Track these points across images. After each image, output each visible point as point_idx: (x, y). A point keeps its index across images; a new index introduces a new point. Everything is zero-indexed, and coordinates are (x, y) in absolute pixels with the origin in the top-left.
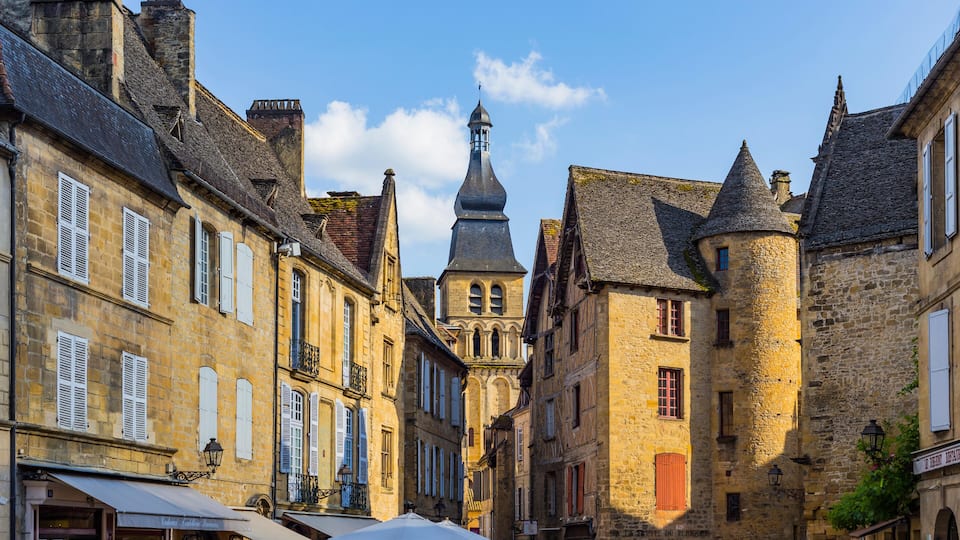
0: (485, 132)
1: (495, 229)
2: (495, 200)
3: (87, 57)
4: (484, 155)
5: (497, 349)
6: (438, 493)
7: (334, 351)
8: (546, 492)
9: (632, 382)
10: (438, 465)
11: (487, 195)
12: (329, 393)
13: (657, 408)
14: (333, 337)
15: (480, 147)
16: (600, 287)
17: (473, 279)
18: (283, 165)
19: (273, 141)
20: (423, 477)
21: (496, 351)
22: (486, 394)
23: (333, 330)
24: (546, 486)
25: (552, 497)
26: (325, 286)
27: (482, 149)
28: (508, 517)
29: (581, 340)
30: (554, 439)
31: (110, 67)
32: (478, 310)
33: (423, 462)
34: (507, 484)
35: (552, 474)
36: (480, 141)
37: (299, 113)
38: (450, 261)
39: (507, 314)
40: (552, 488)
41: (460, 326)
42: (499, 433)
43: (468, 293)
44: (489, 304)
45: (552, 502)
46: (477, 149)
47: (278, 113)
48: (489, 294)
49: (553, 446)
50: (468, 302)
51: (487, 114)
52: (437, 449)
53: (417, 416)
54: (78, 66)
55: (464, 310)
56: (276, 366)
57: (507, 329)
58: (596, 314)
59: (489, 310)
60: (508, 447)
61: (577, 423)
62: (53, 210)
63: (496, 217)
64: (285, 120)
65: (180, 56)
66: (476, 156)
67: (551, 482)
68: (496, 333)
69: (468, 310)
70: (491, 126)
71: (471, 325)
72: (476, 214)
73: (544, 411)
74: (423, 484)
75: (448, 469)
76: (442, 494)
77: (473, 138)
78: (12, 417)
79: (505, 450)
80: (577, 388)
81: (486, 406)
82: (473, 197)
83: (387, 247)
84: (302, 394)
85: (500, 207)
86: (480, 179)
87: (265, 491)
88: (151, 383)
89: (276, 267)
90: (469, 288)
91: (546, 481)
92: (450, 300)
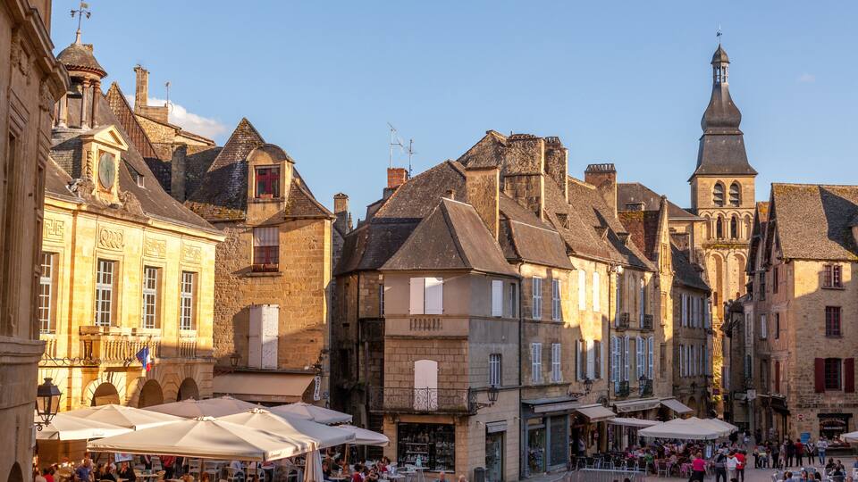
0: (724, 68)
1: (734, 141)
2: (731, 119)
3: (530, 201)
4: (724, 85)
5: (735, 232)
6: (693, 374)
7: (636, 311)
8: (761, 371)
9: (810, 316)
10: (693, 356)
11: (726, 117)
12: (633, 334)
13: (825, 331)
14: (636, 303)
15: (720, 79)
16: (790, 261)
17: (715, 180)
18: (605, 201)
19: (600, 187)
20: (684, 365)
21: (734, 233)
22: (727, 266)
23: (635, 299)
24: (761, 367)
25: (765, 375)
26: (632, 276)
27: (722, 80)
28: (740, 374)
29: (779, 287)
30: (765, 339)
31: (540, 205)
32: (721, 203)
33: (683, 357)
34: (739, 351)
35: (765, 360)
36: (720, 75)
37: (614, 172)
38: (697, 168)
39: (743, 205)
40: (764, 369)
41: (707, 215)
42: (735, 315)
43: (713, 190)
44: (728, 198)
45: (765, 379)
46: (718, 80)
47: (602, 172)
48: (728, 190)
49: (765, 344)
50: (713, 197)
51: (726, 54)
52: (692, 346)
53: (680, 331)
54: (525, 205)
55: (709, 203)
56: (609, 328)
57: (743, 216)
58: (787, 276)
59: (728, 203)
60: (740, 325)
61: (778, 337)
62: (531, 293)
63: (732, 132)
64: (606, 176)
65: (561, 172)
66: (717, 86)
67: (764, 364)
68: (734, 220)
69: (713, 203)
70: (728, 63)
71: (716, 216)
72: (718, 130)
73: (760, 320)
74: (683, 370)
75: (699, 357)
76: (695, 373)
77: (715, 72)
78: (520, 384)
79: (738, 328)
80: (778, 315)
81: (727, 275)
82: (716, 118)
83: (663, 241)
84: (622, 338)
85: (736, 124)
86: (721, 103)
87: (605, 394)
88: (562, 355)
89: (609, 275)
90: (713, 186)
91: (761, 364)
92: (699, 195)
